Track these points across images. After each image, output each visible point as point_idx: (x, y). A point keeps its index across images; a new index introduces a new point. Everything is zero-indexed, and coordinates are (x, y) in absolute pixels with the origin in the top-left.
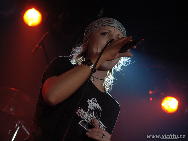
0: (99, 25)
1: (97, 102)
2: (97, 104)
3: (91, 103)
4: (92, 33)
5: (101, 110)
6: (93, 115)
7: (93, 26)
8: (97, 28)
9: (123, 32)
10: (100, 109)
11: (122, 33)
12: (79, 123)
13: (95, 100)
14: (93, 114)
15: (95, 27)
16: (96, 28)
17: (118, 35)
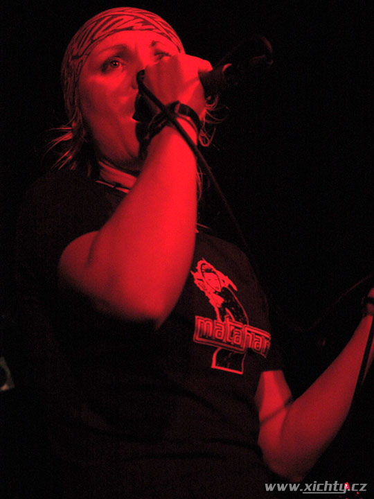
0: (82, 46)
1: (212, 267)
2: (214, 273)
3: (201, 280)
4: (76, 79)
5: (235, 288)
6: (234, 320)
7: (70, 58)
8: (81, 58)
9: (165, 32)
10: (230, 286)
11: (162, 34)
12: (214, 366)
13: (204, 264)
14: (231, 318)
15: (76, 57)
16: (80, 60)
17: (154, 44)
